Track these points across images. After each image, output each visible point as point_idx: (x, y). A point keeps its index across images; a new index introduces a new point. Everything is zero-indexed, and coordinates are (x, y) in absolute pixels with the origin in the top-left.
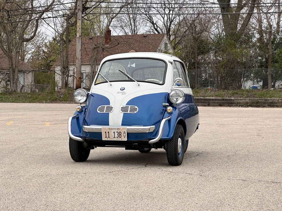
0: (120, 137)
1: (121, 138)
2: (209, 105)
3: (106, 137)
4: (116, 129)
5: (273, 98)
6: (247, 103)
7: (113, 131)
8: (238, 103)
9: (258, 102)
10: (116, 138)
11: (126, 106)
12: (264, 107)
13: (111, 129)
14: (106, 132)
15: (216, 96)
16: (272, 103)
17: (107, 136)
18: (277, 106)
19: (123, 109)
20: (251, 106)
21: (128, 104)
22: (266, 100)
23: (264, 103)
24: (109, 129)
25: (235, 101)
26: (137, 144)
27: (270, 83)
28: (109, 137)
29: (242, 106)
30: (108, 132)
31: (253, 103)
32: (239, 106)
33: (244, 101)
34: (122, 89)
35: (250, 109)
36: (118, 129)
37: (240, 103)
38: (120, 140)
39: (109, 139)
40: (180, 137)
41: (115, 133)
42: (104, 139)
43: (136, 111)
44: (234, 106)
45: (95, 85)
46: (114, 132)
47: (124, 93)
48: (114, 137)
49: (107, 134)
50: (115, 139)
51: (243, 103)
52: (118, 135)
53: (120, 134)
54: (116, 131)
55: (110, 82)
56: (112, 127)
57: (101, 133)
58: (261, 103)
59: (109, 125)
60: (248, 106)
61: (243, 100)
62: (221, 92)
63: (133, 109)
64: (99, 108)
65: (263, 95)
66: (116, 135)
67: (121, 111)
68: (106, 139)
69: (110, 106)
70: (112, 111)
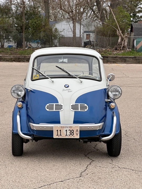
0: (73, 134)
1: (73, 136)
3: (58, 135)
4: (69, 127)
5: (30, 56)
6: (12, 59)
8: (5, 59)
9: (19, 58)
10: (68, 136)
11: (75, 104)
12: (23, 61)
13: (63, 127)
14: (57, 130)
17: (59, 134)
19: (74, 107)
20: (15, 61)
22: (25, 57)
24: (62, 127)
25: (3, 57)
26: (87, 140)
28: (61, 135)
29: (8, 61)
30: (60, 130)
31: (16, 59)
32: (6, 61)
33: (9, 57)
34: (66, 86)
36: (70, 127)
38: (73, 137)
39: (60, 137)
42: (55, 136)
43: (86, 109)
44: (2, 61)
45: (32, 81)
46: (66, 130)
47: (69, 91)
48: (66, 135)
49: (59, 132)
51: (8, 59)
52: (70, 133)
53: (72, 132)
54: (68, 129)
55: (51, 78)
56: (64, 126)
57: (53, 131)
58: (22, 59)
59: (60, 123)
60: (12, 61)
63: (82, 107)
64: (47, 106)
65: (22, 53)
66: (68, 133)
67: (72, 109)
68: (57, 137)
69: (59, 104)
70: (62, 109)
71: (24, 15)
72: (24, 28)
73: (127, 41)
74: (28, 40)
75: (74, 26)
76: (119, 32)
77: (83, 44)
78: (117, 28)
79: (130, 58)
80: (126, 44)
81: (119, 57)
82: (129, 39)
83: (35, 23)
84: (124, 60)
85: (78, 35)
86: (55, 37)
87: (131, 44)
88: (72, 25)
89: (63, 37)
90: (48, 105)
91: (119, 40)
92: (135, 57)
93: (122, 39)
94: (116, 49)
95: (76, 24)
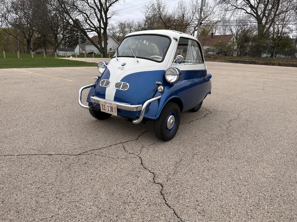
2: (245, 63)
4: (109, 104)
5: (274, 62)
6: (262, 63)
8: (258, 63)
9: (267, 63)
10: (110, 111)
11: (120, 83)
12: (270, 65)
14: (102, 105)
15: (249, 60)
16: (274, 64)
18: (276, 65)
19: (117, 85)
20: (264, 65)
21: (122, 80)
23: (270, 64)
24: (105, 102)
27: (274, 55)
28: (105, 110)
29: (260, 64)
30: (104, 105)
31: (265, 63)
34: (123, 65)
35: (263, 66)
36: (111, 104)
38: (113, 114)
40: (173, 114)
41: (109, 107)
42: (102, 110)
43: (127, 88)
44: (256, 64)
47: (123, 69)
48: (108, 111)
50: (109, 113)
53: (112, 109)
57: (100, 104)
59: (105, 99)
60: (262, 65)
61: (261, 62)
62: (252, 58)
63: (124, 86)
65: (270, 60)
67: (115, 87)
69: (108, 81)
70: (108, 86)
74: (276, 53)
83: (284, 42)
90: (102, 80)
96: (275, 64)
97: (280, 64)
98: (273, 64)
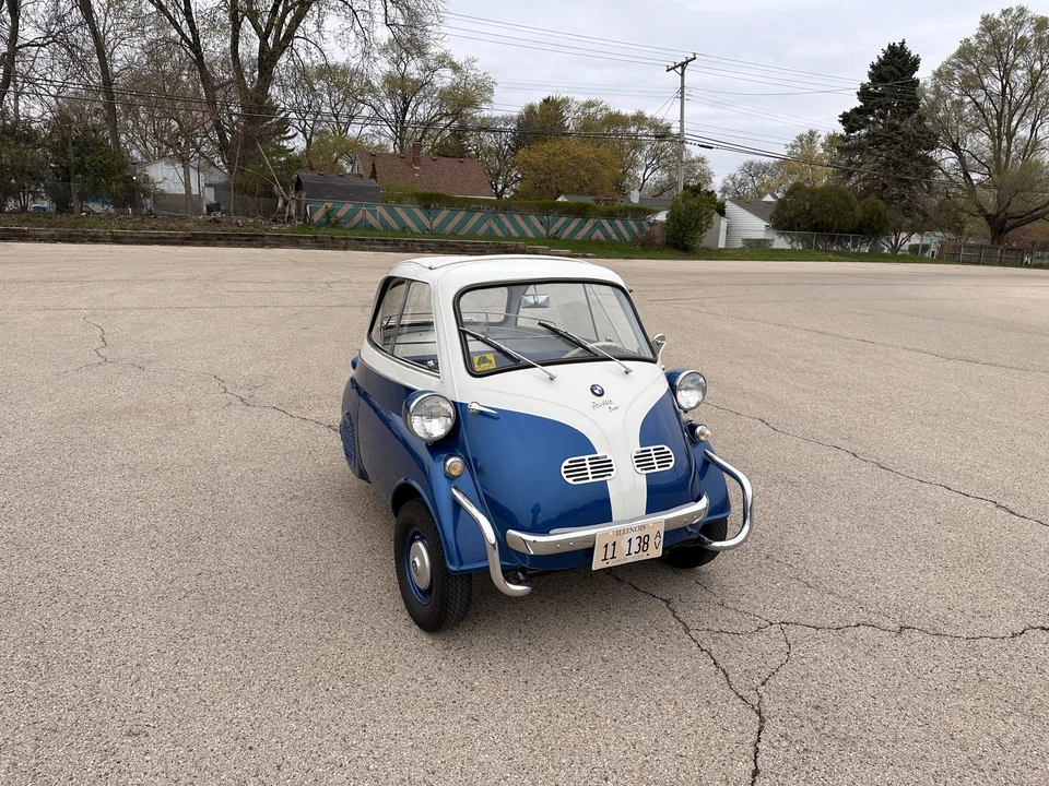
0: (645, 549)
1: (647, 552)
3: (605, 559)
4: (638, 529)
5: (95, 230)
6: (53, 236)
7: (627, 537)
9: (71, 236)
10: (634, 555)
11: (642, 451)
12: (82, 242)
13: (621, 532)
16: (95, 237)
17: (609, 555)
18: (104, 242)
20: (60, 241)
21: (643, 441)
22: (85, 232)
23: (83, 237)
24: (618, 533)
25: (31, 233)
28: (613, 557)
29: (45, 241)
30: (614, 544)
31: (64, 236)
32: (40, 241)
33: (47, 233)
34: (597, 392)
36: (642, 527)
37: (40, 236)
38: (646, 557)
39: (612, 563)
41: (633, 540)
42: (597, 565)
43: (672, 461)
44: (30, 241)
45: (475, 376)
46: (630, 541)
47: (611, 406)
48: (629, 554)
49: (610, 548)
50: (630, 559)
51: (45, 236)
52: (639, 545)
53: (644, 542)
54: (634, 535)
55: (541, 364)
56: (623, 526)
57: (594, 548)
58: (78, 236)
59: (612, 521)
60: (55, 241)
63: (663, 460)
64: (566, 467)
65: (75, 225)
66: (635, 547)
67: (639, 469)
68: (604, 565)
69: (598, 458)
70: (613, 474)
71: (70, 144)
72: (72, 171)
73: (294, 206)
74: (83, 197)
75: (187, 174)
76: (278, 189)
77: (205, 208)
78: (273, 180)
79: (307, 238)
80: (293, 212)
81: (286, 237)
82: (299, 203)
83: (101, 162)
84: (295, 242)
85: (195, 191)
86: (147, 193)
87: (302, 212)
88: (181, 171)
89: (163, 194)
90: (567, 463)
91: (280, 205)
92: (315, 238)
93: (286, 203)
94: (275, 221)
95: (191, 170)
96: (100, 237)
97: (118, 237)
98: (95, 240)
